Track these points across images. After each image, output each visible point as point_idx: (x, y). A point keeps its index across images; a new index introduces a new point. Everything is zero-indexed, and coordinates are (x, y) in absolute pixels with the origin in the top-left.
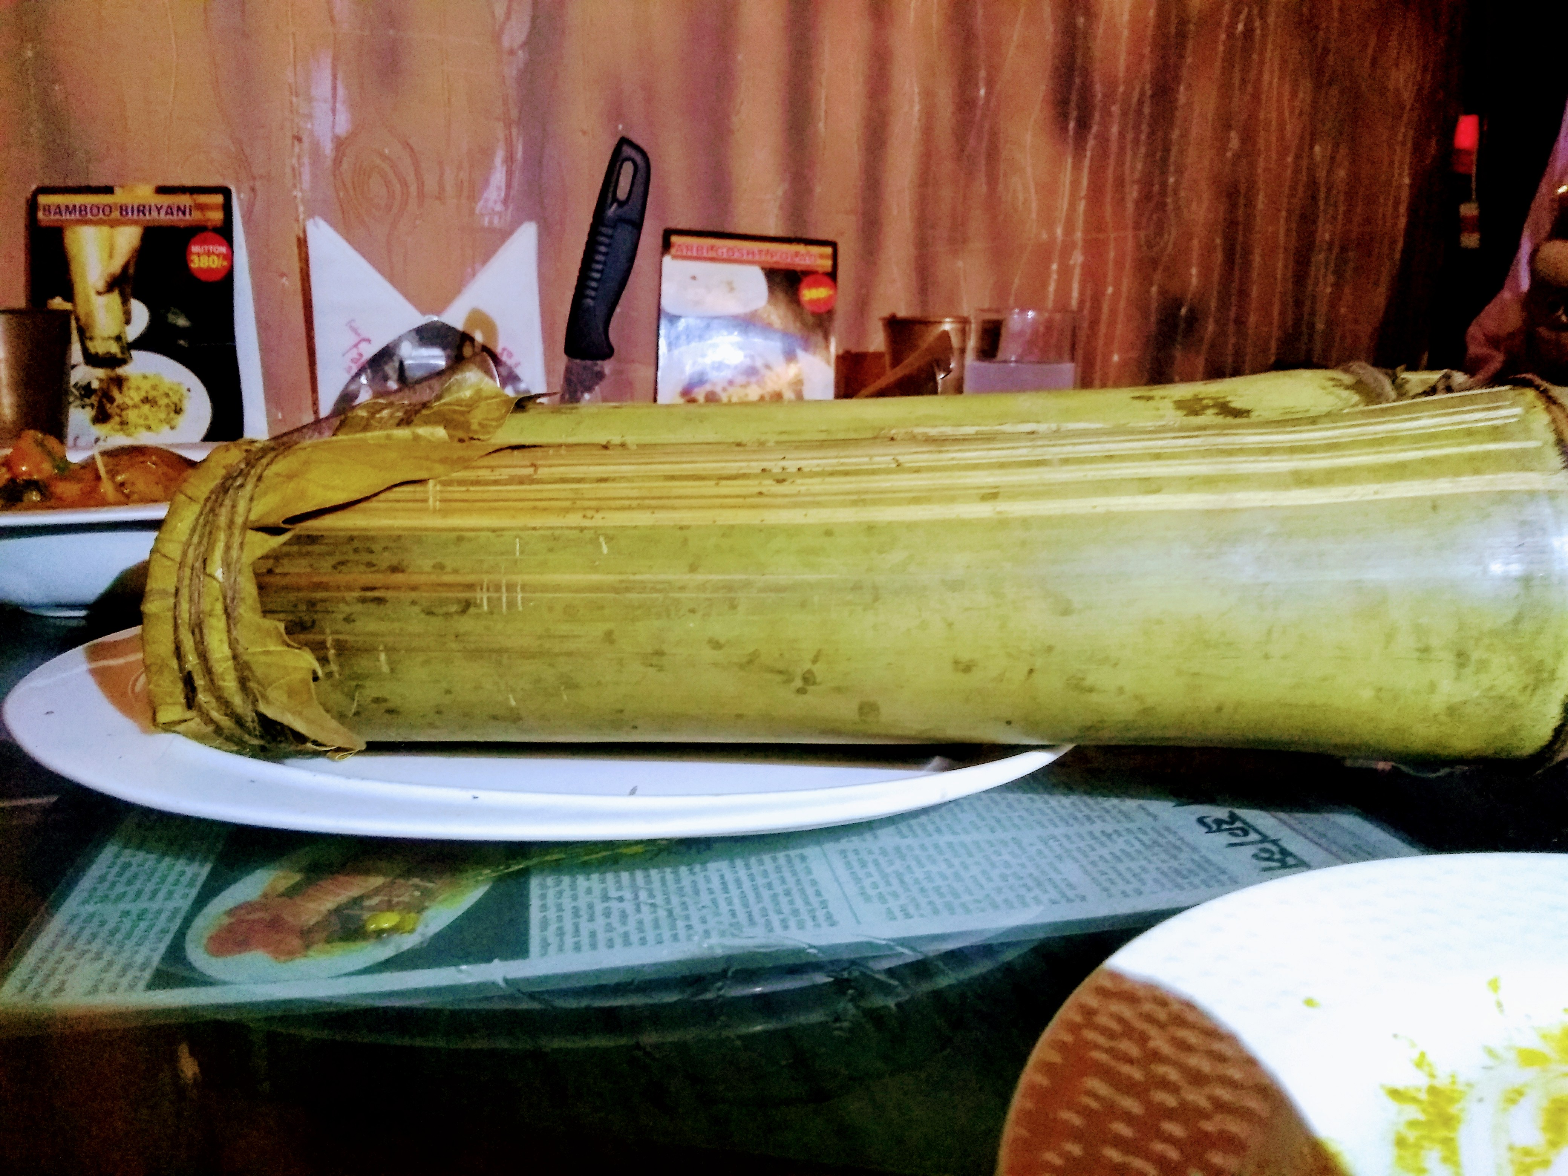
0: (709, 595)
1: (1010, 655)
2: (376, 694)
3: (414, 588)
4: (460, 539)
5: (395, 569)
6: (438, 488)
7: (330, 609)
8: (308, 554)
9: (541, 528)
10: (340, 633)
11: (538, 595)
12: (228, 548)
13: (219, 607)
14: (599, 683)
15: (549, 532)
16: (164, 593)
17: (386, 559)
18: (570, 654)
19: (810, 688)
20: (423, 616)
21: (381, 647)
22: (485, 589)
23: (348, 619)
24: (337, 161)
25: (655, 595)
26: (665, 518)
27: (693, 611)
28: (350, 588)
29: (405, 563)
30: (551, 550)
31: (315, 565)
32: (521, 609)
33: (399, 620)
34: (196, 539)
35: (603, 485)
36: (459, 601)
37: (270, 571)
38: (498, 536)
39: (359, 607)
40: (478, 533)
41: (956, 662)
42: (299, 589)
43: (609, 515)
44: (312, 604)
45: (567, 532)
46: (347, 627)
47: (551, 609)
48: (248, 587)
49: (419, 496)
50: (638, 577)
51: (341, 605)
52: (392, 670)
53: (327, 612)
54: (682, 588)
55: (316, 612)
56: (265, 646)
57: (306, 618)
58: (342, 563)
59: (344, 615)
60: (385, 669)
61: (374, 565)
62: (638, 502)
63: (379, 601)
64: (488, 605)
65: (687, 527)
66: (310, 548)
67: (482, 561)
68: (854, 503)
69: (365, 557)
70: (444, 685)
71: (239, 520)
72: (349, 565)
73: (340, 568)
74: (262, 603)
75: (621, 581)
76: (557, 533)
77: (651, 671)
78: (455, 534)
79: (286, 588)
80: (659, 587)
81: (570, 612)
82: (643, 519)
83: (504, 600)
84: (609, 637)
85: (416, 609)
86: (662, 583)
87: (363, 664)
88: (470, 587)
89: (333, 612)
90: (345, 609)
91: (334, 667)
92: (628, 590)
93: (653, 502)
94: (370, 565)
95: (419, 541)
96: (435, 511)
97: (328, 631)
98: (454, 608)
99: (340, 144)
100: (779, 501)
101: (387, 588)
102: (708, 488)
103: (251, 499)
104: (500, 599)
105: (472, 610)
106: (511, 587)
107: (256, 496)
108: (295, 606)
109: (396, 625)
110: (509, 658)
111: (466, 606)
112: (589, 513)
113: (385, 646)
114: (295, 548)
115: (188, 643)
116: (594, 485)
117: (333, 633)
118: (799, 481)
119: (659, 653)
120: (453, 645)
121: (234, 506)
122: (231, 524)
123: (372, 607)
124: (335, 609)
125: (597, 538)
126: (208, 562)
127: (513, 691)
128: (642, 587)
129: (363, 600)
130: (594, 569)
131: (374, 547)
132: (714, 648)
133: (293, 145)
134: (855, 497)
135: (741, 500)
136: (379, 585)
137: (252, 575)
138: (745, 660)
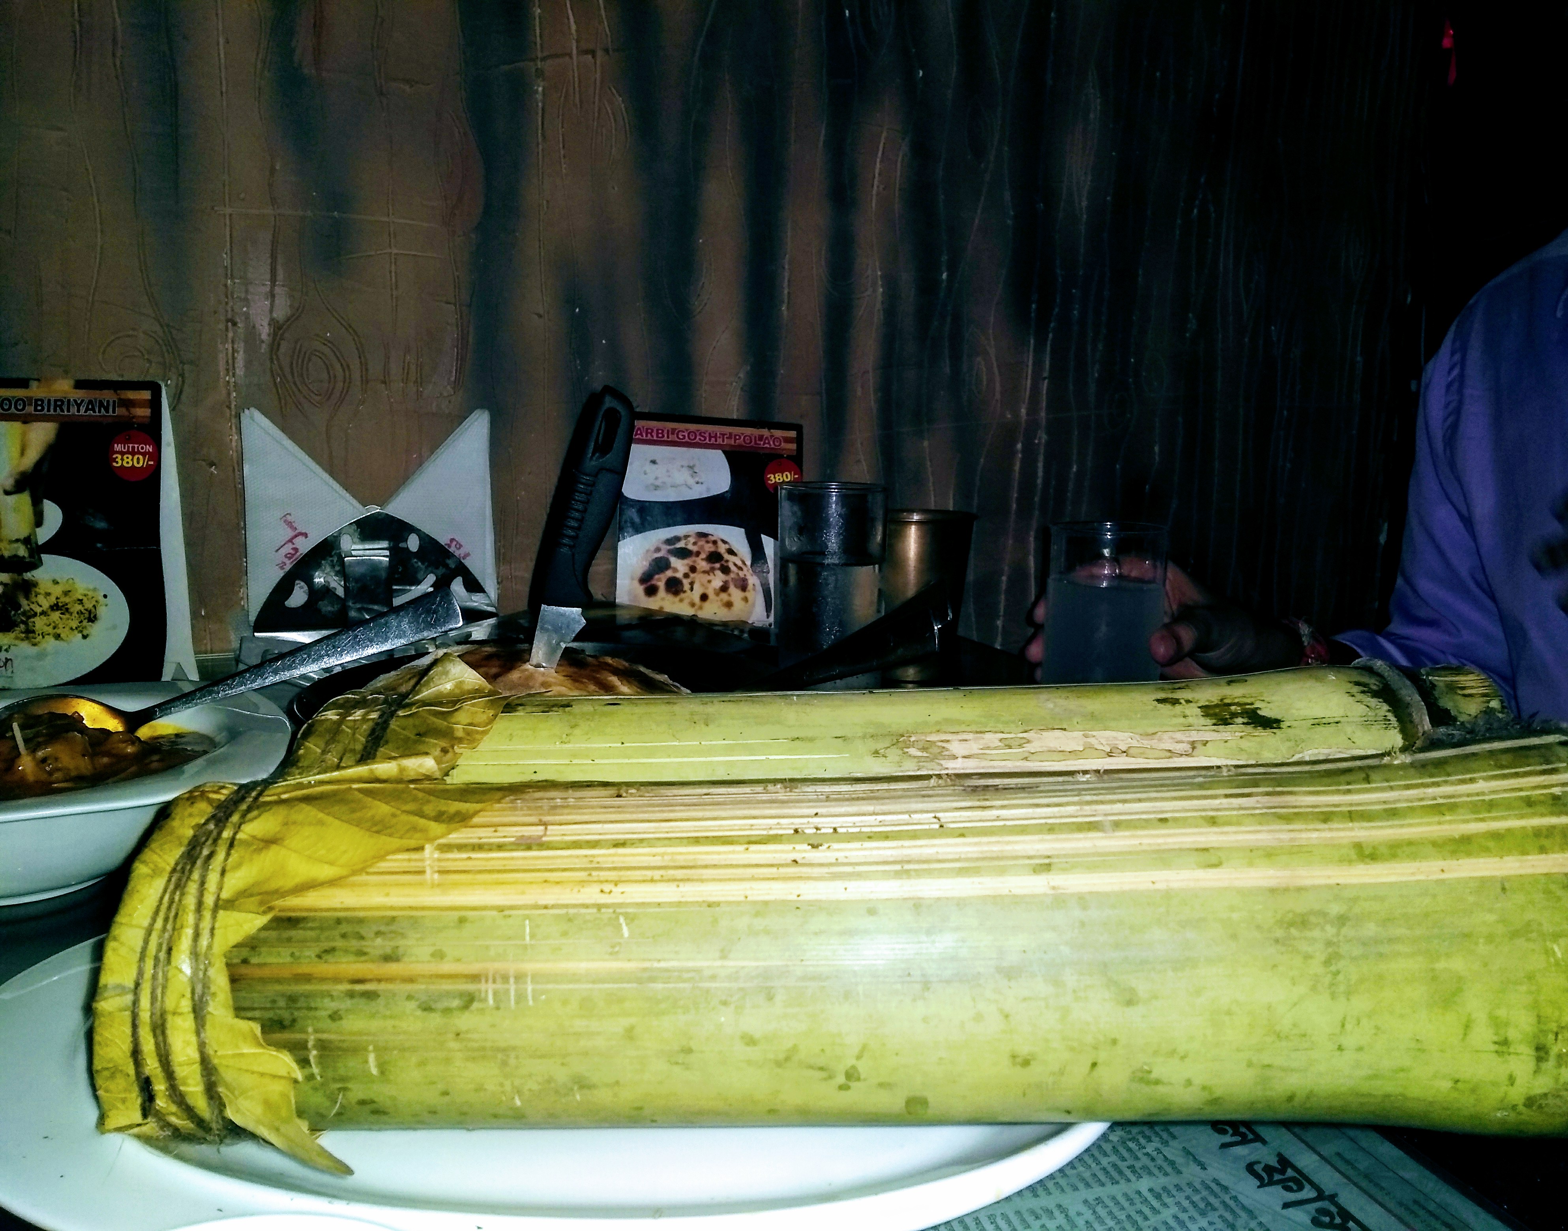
0: (742, 985)
1: (1072, 1049)
2: (361, 1096)
3: (411, 980)
4: (462, 921)
5: (387, 958)
6: (436, 855)
7: (313, 1005)
8: (289, 940)
9: (554, 907)
10: (323, 1032)
11: (550, 986)
12: (197, 935)
13: (186, 1005)
14: (617, 1083)
15: (563, 911)
16: (121, 989)
17: (378, 946)
18: (586, 1054)
19: (854, 1084)
20: (419, 1013)
21: (371, 1048)
22: (490, 980)
23: (335, 1016)
24: (274, 347)
25: (681, 985)
26: (691, 892)
27: (725, 1003)
28: (337, 980)
29: (401, 951)
30: (565, 934)
31: (297, 954)
32: (531, 1003)
33: (391, 1017)
34: (159, 924)
35: (621, 851)
36: (461, 995)
37: (245, 961)
38: (505, 916)
39: (348, 1003)
40: (484, 913)
41: (1014, 1057)
42: (278, 981)
43: (628, 888)
44: (292, 999)
45: (583, 911)
46: (333, 1026)
47: (565, 1002)
48: (220, 980)
49: (413, 866)
50: (663, 965)
51: (327, 1001)
52: (382, 1073)
53: (310, 1009)
54: (713, 978)
55: (299, 1009)
56: (237, 1047)
57: (286, 1015)
58: (326, 951)
59: (329, 1012)
60: (374, 1071)
61: (365, 954)
62: (662, 872)
63: (370, 996)
64: (495, 1000)
65: (718, 904)
66: (293, 933)
67: (487, 947)
68: (898, 875)
69: (354, 944)
70: (441, 1087)
71: (209, 900)
72: (337, 953)
73: (326, 957)
74: (235, 999)
75: (645, 970)
76: (572, 911)
77: (677, 1069)
78: (456, 914)
79: (263, 980)
80: (686, 976)
81: (587, 1006)
82: (666, 893)
83: (512, 993)
84: (630, 1034)
85: (412, 1005)
86: (688, 970)
87: (350, 1065)
88: (475, 978)
89: (316, 1009)
90: (333, 1005)
91: (316, 1070)
92: (652, 979)
93: (679, 874)
94: (361, 953)
95: (414, 922)
96: (433, 886)
97: (310, 1030)
98: (456, 1003)
99: (277, 328)
100: (816, 871)
101: (379, 981)
102: (736, 854)
103: (223, 873)
104: (507, 991)
105: (475, 1005)
106: (520, 978)
107: (228, 868)
108: (274, 1001)
109: (389, 1023)
110: (517, 1057)
111: (469, 1000)
112: (607, 887)
113: (374, 1047)
114: (273, 934)
115: (148, 1045)
116: (613, 851)
117: (316, 1031)
118: (835, 846)
119: (689, 1051)
120: (453, 1045)
121: (203, 883)
122: (200, 905)
123: (362, 1002)
124: (319, 1005)
125: (617, 918)
126: (174, 953)
127: (519, 1092)
128: (667, 975)
129: (351, 995)
130: (614, 955)
131: (363, 932)
132: (748, 1044)
133: (227, 329)
134: (898, 867)
135: (774, 870)
136: (370, 977)
137: (223, 966)
138: (781, 1056)
